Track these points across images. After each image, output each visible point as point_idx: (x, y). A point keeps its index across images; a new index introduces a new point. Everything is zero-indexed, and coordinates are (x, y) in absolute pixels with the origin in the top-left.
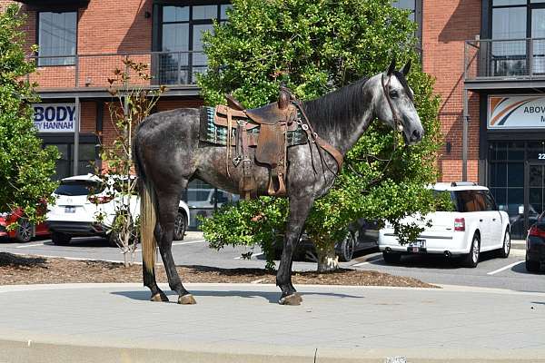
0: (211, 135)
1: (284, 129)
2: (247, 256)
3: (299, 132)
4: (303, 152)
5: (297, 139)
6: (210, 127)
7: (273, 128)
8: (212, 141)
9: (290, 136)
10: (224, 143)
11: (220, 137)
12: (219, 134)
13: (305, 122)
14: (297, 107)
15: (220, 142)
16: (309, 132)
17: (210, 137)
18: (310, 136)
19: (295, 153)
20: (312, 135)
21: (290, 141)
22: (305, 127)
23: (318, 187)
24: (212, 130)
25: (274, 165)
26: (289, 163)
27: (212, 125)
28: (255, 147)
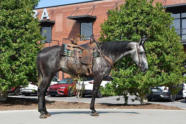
0: (65, 52)
1: (92, 51)
2: (118, 99)
3: (97, 52)
4: (98, 60)
5: (96, 55)
6: (65, 50)
7: (87, 51)
8: (65, 54)
9: (93, 54)
10: (70, 56)
11: (68, 53)
12: (68, 52)
13: (99, 49)
14: (97, 44)
15: (68, 55)
16: (100, 52)
17: (64, 53)
18: (101, 54)
19: (95, 60)
20: (102, 54)
21: (94, 56)
22: (99, 51)
23: (104, 73)
24: (65, 51)
25: (88, 64)
26: (93, 64)
27: (65, 49)
28: (81, 57)
